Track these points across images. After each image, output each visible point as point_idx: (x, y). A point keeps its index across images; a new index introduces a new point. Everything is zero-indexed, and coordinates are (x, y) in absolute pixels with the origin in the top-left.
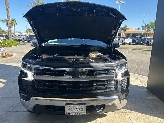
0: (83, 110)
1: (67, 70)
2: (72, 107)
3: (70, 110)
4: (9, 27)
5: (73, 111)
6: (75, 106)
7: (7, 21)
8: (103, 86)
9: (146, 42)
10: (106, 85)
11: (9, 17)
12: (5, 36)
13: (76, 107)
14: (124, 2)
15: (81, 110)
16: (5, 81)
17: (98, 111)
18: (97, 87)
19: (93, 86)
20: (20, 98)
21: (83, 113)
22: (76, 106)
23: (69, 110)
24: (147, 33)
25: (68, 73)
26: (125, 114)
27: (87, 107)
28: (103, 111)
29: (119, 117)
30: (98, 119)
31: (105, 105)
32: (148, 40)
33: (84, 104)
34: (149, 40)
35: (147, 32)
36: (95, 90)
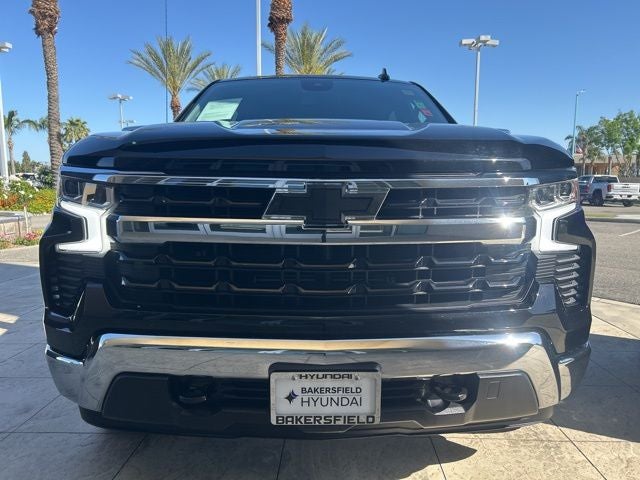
0: (361, 400)
1: (281, 185)
2: (308, 384)
3: (297, 401)
4: (55, 138)
5: (311, 402)
6: (321, 374)
7: (48, 124)
8: (462, 282)
9: (591, 192)
10: (479, 272)
11: (57, 101)
12: (40, 175)
13: (329, 383)
14: (497, 42)
15: (354, 402)
16: (11, 319)
17: (443, 413)
18: (434, 285)
19: (411, 276)
20: (48, 347)
21: (363, 419)
22: (325, 377)
23: (291, 397)
24: (588, 161)
25: (286, 205)
26: (563, 449)
27: (386, 384)
28: (466, 409)
29: (539, 458)
30: (432, 469)
31: (475, 376)
32: (597, 186)
33: (369, 367)
34: (603, 186)
35: (589, 157)
36: (421, 300)
